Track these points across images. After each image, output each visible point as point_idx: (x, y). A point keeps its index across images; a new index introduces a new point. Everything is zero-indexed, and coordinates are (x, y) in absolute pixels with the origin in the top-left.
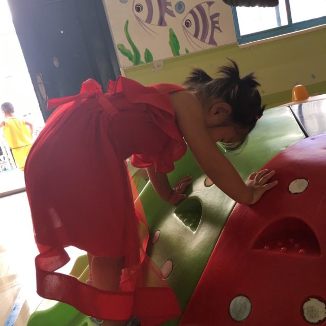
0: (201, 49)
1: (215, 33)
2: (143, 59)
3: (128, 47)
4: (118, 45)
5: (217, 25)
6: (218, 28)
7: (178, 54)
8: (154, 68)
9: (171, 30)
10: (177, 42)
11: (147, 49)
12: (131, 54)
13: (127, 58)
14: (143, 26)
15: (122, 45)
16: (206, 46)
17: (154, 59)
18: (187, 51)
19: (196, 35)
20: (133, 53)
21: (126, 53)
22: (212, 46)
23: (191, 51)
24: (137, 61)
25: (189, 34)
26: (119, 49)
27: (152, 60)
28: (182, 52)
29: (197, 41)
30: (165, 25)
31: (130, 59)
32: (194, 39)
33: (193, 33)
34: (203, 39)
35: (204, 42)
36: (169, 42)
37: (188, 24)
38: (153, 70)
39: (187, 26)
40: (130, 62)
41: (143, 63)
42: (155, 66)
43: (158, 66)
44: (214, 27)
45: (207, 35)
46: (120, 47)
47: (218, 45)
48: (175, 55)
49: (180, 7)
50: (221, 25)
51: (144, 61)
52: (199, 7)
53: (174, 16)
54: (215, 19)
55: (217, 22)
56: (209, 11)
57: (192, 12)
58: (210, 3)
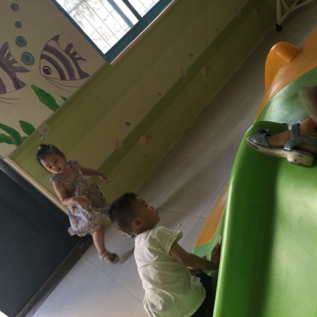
0: (77, 89)
1: (80, 65)
2: (23, 134)
5: (76, 56)
6: (80, 58)
7: (57, 107)
8: (41, 135)
9: (34, 87)
10: (48, 95)
11: (21, 121)
12: (7, 137)
13: (5, 144)
16: (80, 83)
18: (64, 99)
19: (63, 78)
20: (7, 135)
22: (85, 80)
23: (68, 96)
24: (18, 140)
25: (54, 80)
27: (33, 129)
28: (60, 102)
29: (68, 83)
30: (24, 85)
31: (9, 142)
32: (63, 82)
33: (59, 77)
34: (72, 77)
35: (75, 79)
36: (40, 101)
37: (47, 71)
39: (48, 73)
40: (11, 145)
41: (25, 138)
42: (42, 133)
43: (45, 131)
44: (75, 60)
45: (73, 71)
47: (91, 74)
48: (54, 110)
49: (27, 58)
50: (80, 54)
51: (26, 135)
52: (47, 48)
53: (27, 71)
54: (71, 52)
55: (75, 53)
56: (61, 47)
57: (43, 57)
58: (56, 39)
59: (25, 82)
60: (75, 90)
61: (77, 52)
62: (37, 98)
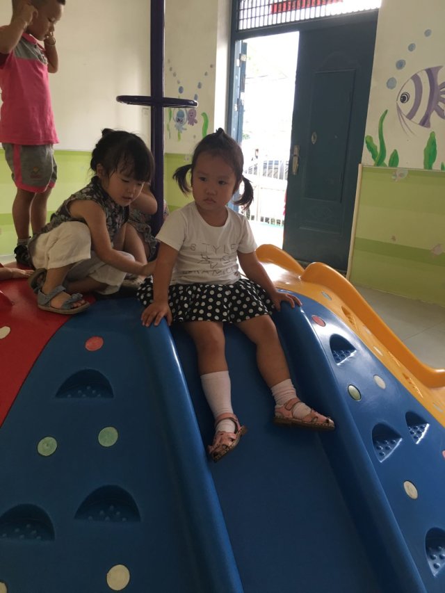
2: (386, 161)
3: (377, 143)
4: (368, 136)
7: (430, 167)
8: (395, 175)
9: (432, 135)
10: (435, 152)
11: (395, 151)
12: (377, 151)
13: (370, 154)
14: (402, 120)
15: (371, 138)
17: (399, 166)
18: (443, 167)
20: (379, 150)
21: (371, 149)
24: (379, 162)
26: (366, 142)
27: (396, 166)
28: (436, 166)
30: (429, 126)
31: (374, 157)
38: (393, 178)
40: (373, 160)
41: (385, 165)
42: (397, 175)
43: (401, 175)
46: (369, 141)
48: (425, 168)
51: (387, 164)
62: (425, 146)
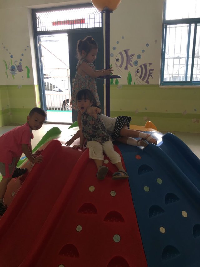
1: (149, 78)
5: (151, 75)
6: (152, 76)
7: (130, 84)
9: (129, 73)
10: (131, 78)
16: (144, 83)
17: (119, 84)
18: (135, 83)
19: (140, 77)
22: (147, 84)
23: (136, 84)
25: (137, 76)
27: (118, 84)
28: (132, 83)
29: (141, 80)
30: (128, 70)
32: (139, 78)
33: (139, 76)
35: (143, 81)
36: (128, 78)
37: (138, 71)
38: (118, 88)
39: (137, 72)
41: (114, 84)
44: (149, 75)
45: (145, 78)
47: (150, 84)
48: (128, 84)
49: (136, 63)
50: (153, 75)
52: (145, 65)
53: (132, 66)
54: (151, 72)
55: (152, 73)
56: (149, 68)
57: (141, 66)
58: (150, 64)
59: (129, 69)
60: (140, 84)
61: (153, 74)
62: (127, 76)
